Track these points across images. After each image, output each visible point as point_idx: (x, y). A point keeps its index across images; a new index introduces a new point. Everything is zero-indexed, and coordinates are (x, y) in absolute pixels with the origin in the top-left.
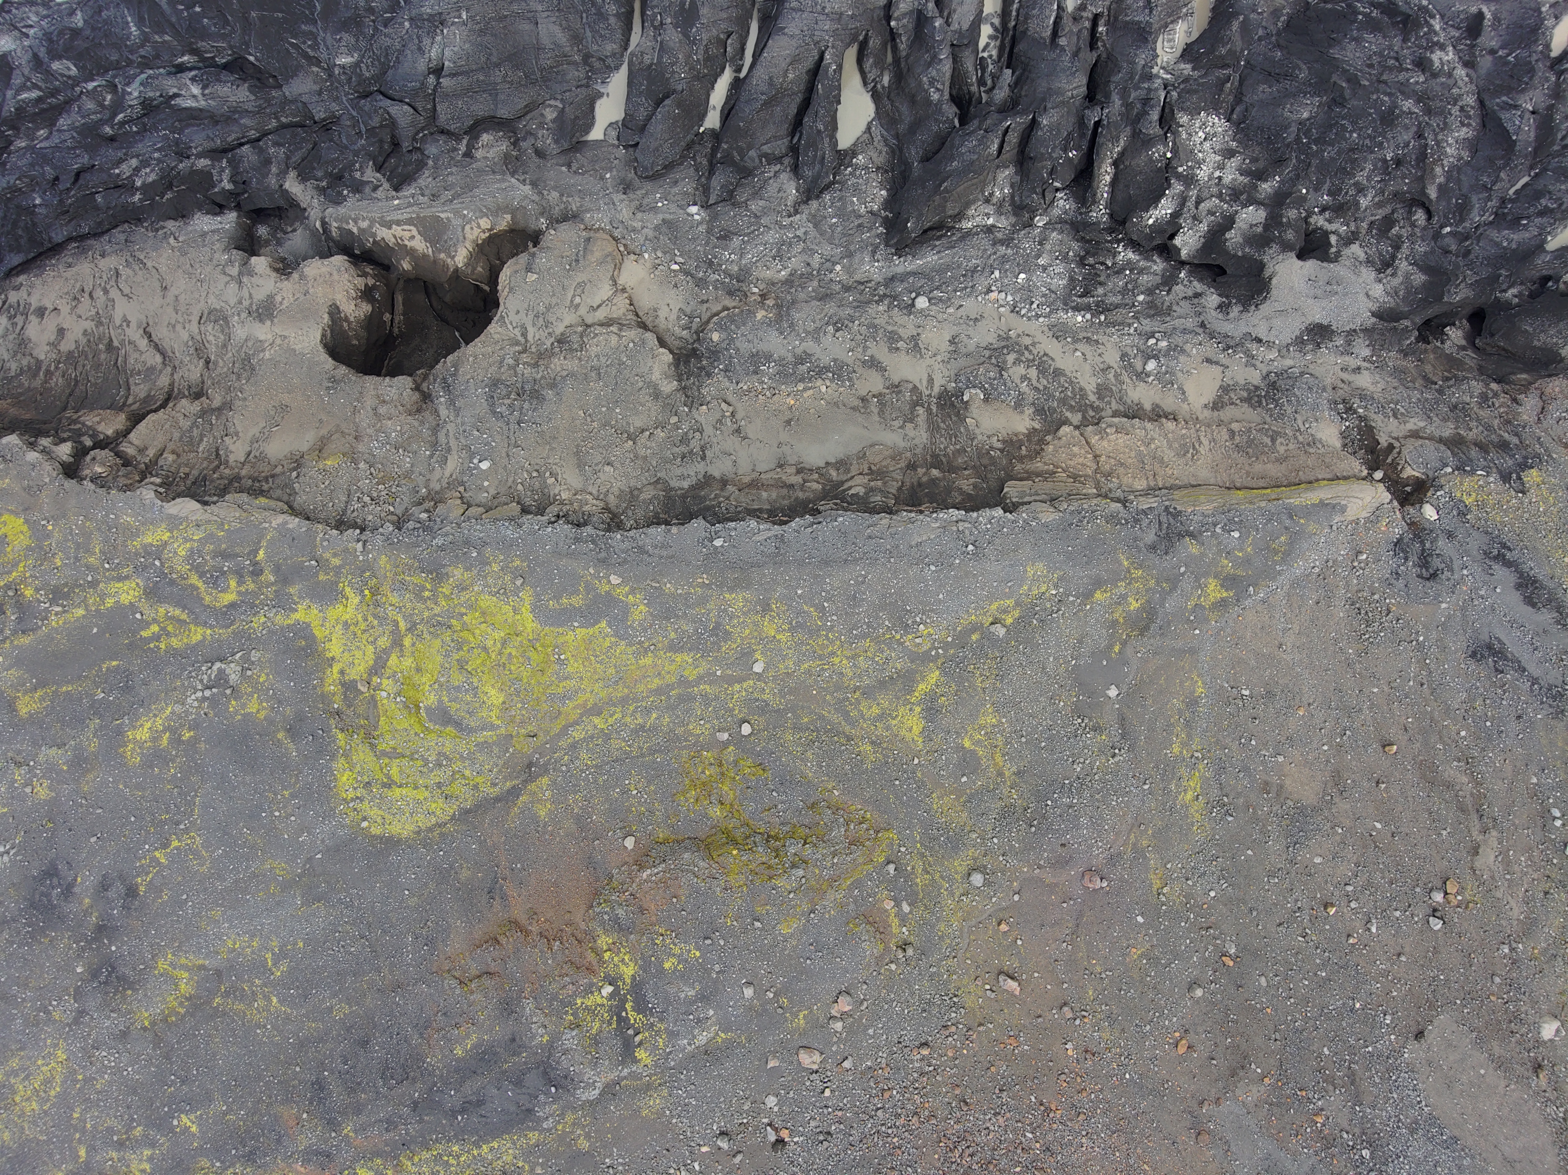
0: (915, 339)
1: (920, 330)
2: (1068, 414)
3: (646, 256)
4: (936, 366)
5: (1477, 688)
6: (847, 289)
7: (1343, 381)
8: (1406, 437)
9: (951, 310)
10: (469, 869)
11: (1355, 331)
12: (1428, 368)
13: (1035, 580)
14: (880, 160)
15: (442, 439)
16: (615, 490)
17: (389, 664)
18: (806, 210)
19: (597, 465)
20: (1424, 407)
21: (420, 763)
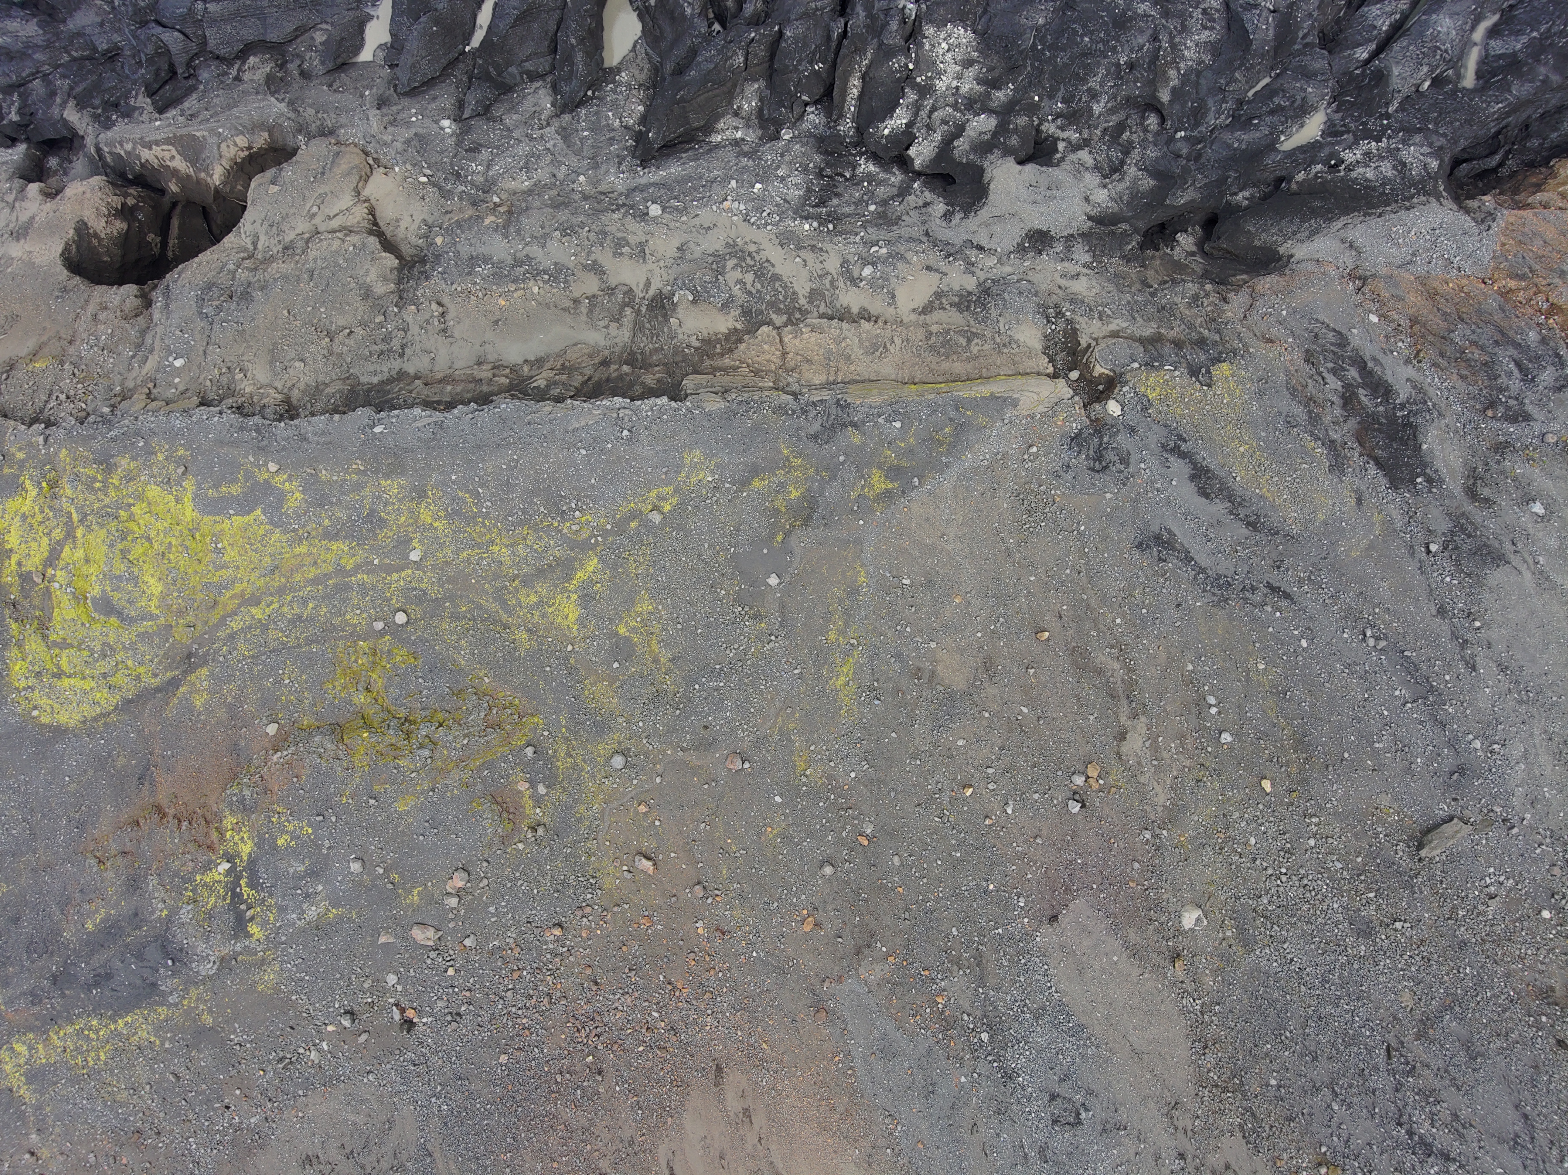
0: (642, 245)
1: (649, 237)
2: (774, 316)
3: (397, 169)
4: (657, 271)
5: (1138, 577)
6: (585, 198)
7: (1060, 287)
8: (1104, 337)
9: (684, 218)
10: (125, 756)
11: (1072, 236)
12: (1150, 273)
13: (694, 466)
14: (642, 77)
15: (149, 340)
16: (302, 385)
17: (63, 555)
18: (556, 123)
19: (290, 361)
20: (1132, 309)
21: (86, 653)
